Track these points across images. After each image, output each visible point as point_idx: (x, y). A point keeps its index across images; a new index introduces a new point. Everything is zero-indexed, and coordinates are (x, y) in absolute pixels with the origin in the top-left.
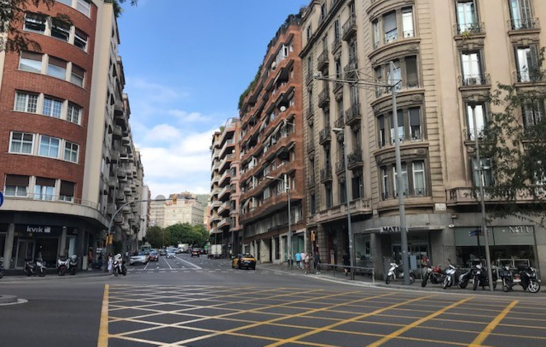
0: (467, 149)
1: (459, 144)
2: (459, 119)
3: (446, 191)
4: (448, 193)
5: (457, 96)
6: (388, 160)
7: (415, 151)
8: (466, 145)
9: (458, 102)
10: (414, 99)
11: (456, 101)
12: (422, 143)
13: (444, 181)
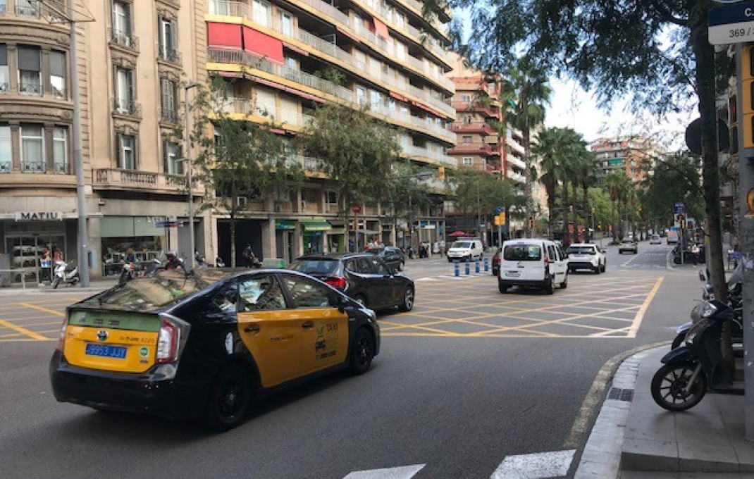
0: (114, 122)
1: (106, 115)
2: (108, 82)
3: (92, 170)
4: (95, 173)
5: (106, 53)
6: (13, 116)
7: (60, 112)
8: (114, 118)
9: (107, 62)
10: (60, 40)
11: (104, 58)
12: (65, 102)
13: (91, 157)
